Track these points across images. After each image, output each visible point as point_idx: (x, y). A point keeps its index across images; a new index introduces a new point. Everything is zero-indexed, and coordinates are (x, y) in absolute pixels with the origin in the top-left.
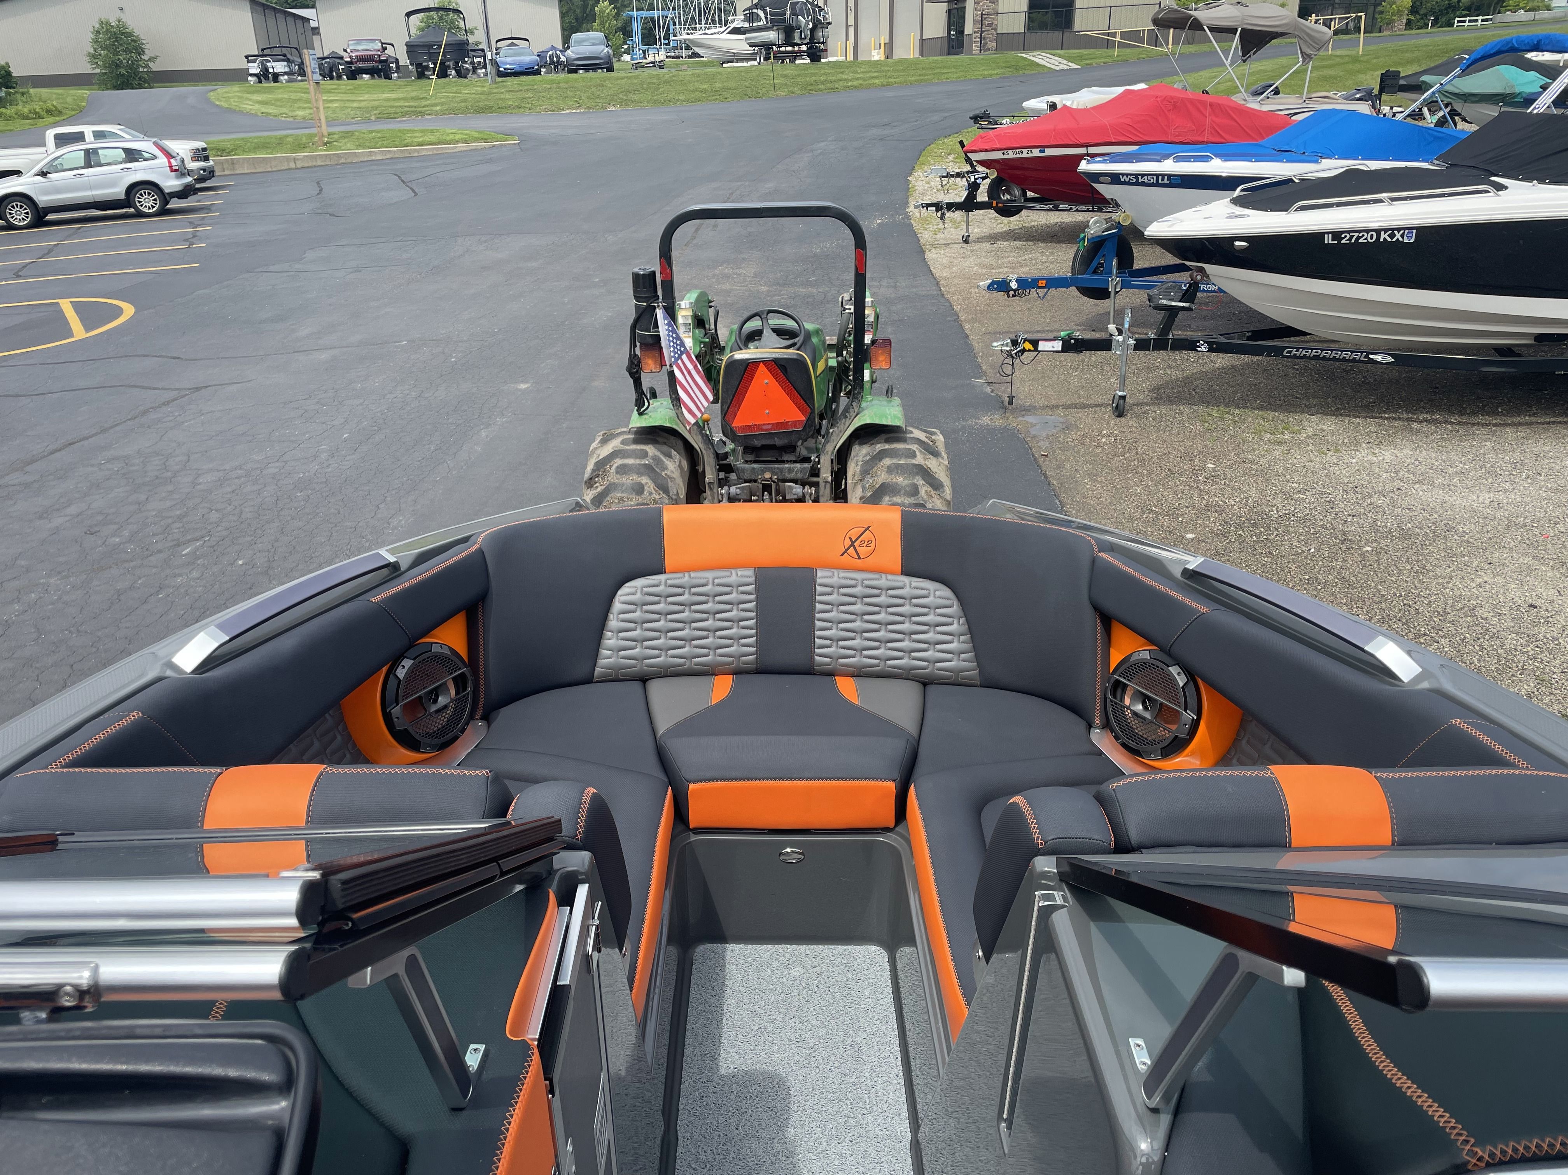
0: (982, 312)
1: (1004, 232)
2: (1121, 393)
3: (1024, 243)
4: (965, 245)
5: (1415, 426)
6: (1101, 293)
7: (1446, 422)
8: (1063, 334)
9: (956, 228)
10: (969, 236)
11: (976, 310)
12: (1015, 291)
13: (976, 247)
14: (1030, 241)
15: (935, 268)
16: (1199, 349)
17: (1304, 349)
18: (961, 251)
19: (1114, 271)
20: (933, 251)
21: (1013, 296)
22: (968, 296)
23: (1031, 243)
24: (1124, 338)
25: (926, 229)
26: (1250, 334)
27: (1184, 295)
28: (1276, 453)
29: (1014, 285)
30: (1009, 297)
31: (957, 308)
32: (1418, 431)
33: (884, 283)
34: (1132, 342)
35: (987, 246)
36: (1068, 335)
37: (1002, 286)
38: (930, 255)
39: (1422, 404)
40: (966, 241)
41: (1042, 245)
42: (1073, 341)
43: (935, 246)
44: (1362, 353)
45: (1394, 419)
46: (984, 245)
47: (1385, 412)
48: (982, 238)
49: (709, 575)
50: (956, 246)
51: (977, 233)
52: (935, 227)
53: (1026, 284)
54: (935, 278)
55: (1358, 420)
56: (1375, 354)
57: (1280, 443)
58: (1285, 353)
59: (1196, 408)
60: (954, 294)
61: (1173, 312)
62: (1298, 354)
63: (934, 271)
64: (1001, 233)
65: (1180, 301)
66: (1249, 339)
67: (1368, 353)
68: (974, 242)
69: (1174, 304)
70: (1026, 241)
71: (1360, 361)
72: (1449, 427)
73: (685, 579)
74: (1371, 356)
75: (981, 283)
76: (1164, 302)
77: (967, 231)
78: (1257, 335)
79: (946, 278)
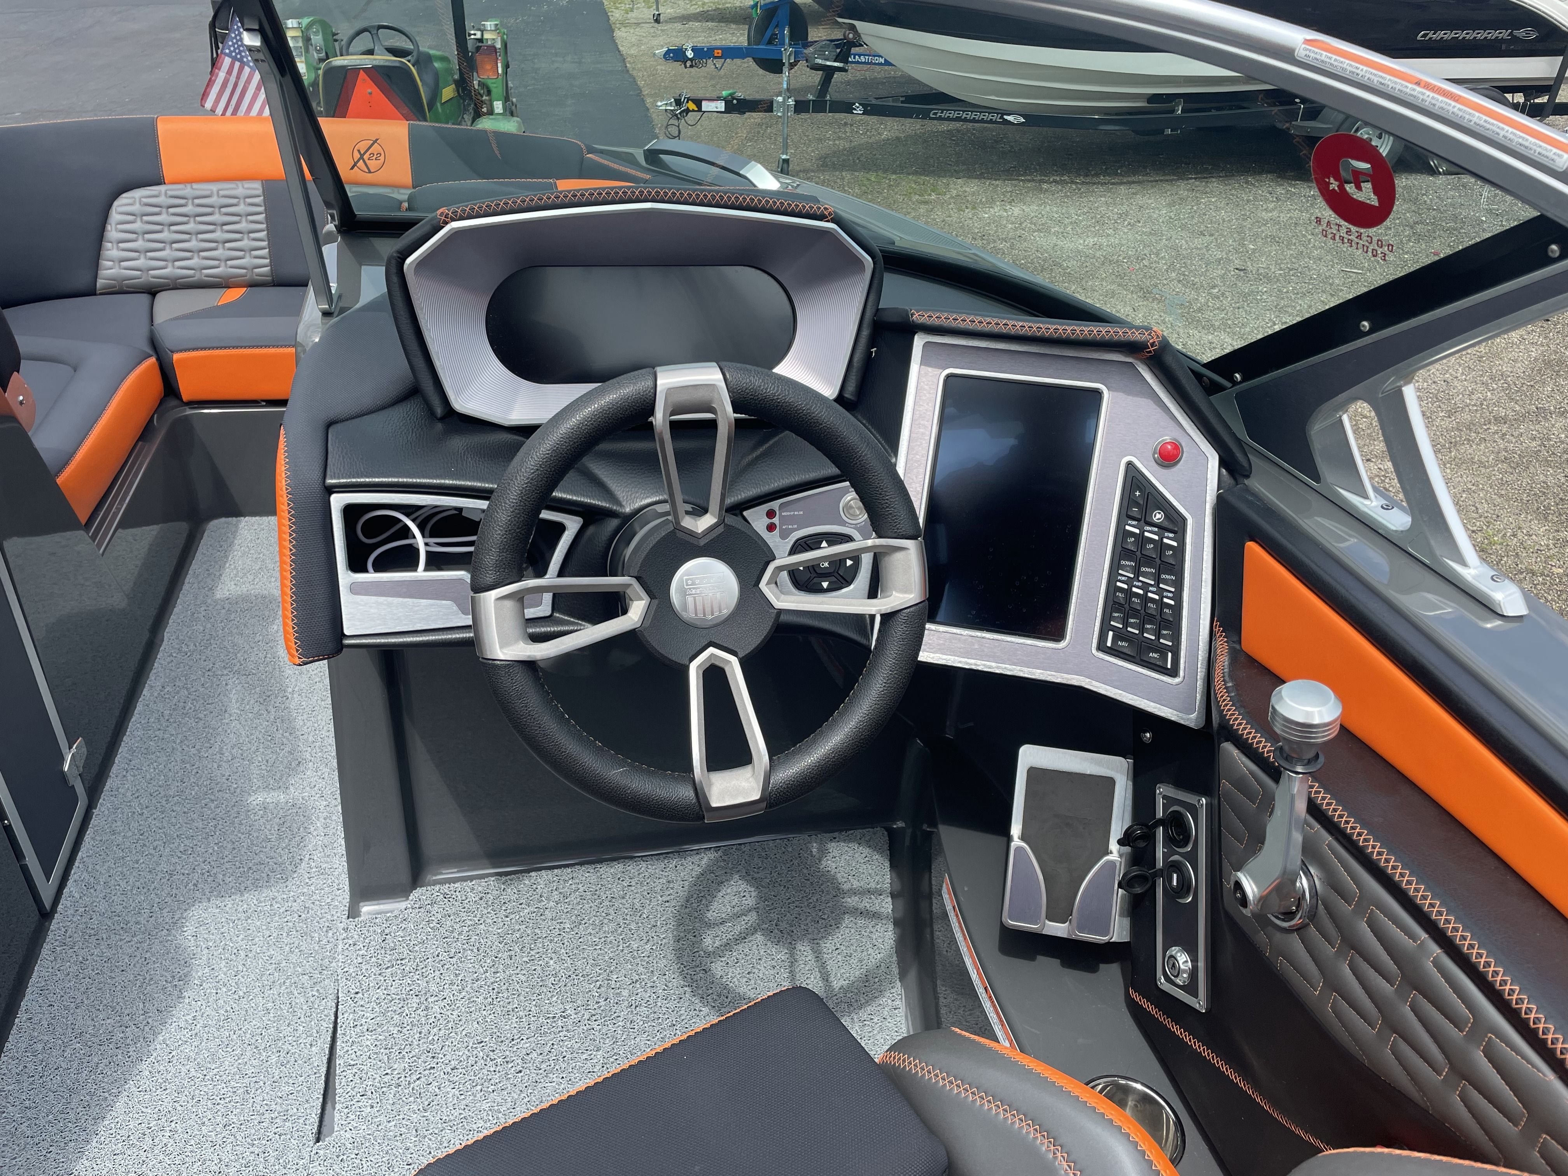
0: (666, 88)
1: (698, 13)
2: (784, 157)
3: (716, 24)
4: (656, 25)
5: (1045, 186)
6: (774, 66)
7: (1072, 182)
8: (725, 93)
9: (649, 7)
10: (659, 15)
11: (660, 86)
12: (691, 60)
13: (669, 26)
14: (722, 22)
15: (622, 46)
16: (854, 111)
17: (947, 110)
18: (652, 31)
19: (787, 41)
20: (623, 29)
21: (691, 66)
22: (654, 72)
23: (723, 24)
24: (784, 99)
25: (617, 8)
26: (903, 99)
27: (838, 56)
28: (922, 210)
29: (690, 54)
30: (686, 67)
31: (641, 83)
32: (1046, 190)
33: (569, 58)
34: (791, 102)
35: (678, 26)
36: (731, 95)
37: (676, 55)
38: (618, 34)
39: (1055, 168)
40: (657, 21)
41: (733, 26)
42: (735, 101)
43: (624, 24)
44: (998, 114)
45: (1029, 181)
46: (676, 25)
47: (1022, 175)
48: (675, 18)
49: (214, 187)
50: (647, 25)
51: (669, 13)
52: (628, 6)
53: (703, 54)
54: (622, 55)
55: (997, 182)
56: (1009, 115)
57: (926, 203)
58: (932, 116)
59: (857, 174)
60: (639, 70)
61: (829, 72)
62: (943, 115)
63: (621, 49)
64: (694, 14)
65: (835, 61)
66: (902, 102)
67: (1003, 114)
68: (666, 22)
69: (828, 63)
70: (719, 22)
71: (996, 122)
72: (1074, 187)
73: (187, 190)
74: (1005, 117)
75: (657, 52)
76: (819, 61)
77: (658, 10)
78: (910, 99)
79: (631, 56)
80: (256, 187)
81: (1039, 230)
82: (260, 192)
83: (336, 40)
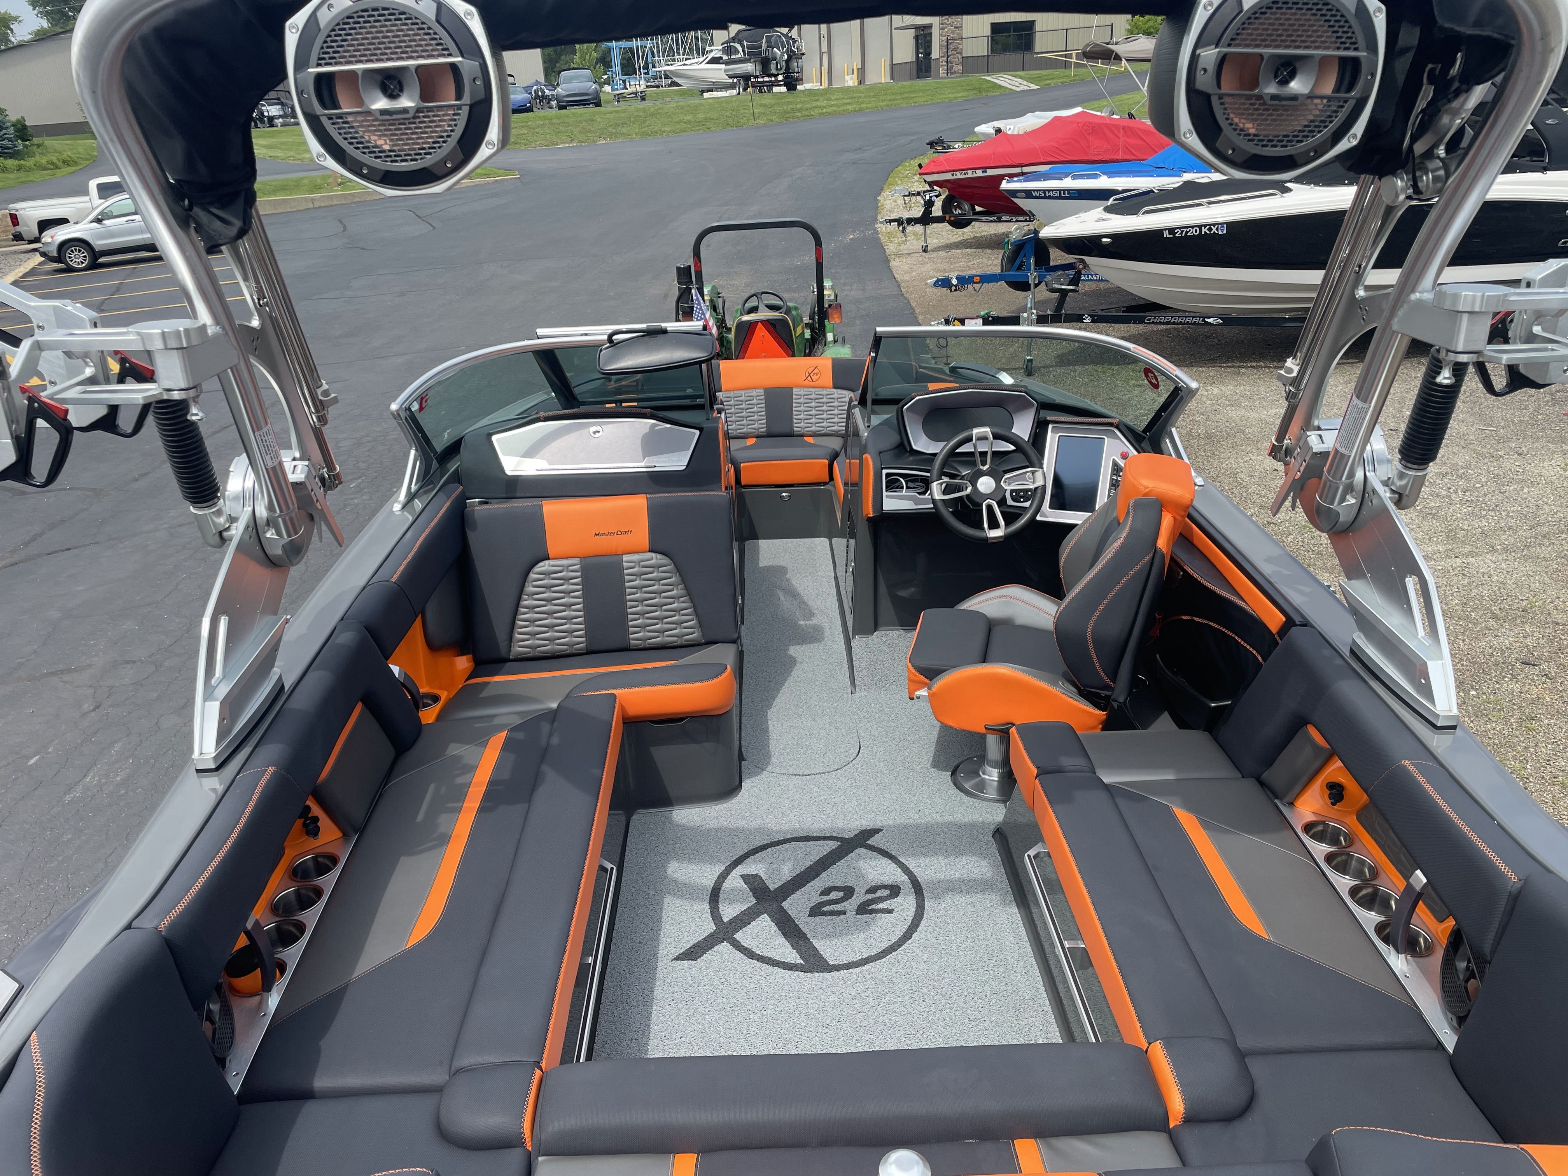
0: (933, 306)
1: (959, 242)
2: (1029, 358)
3: (974, 250)
4: (924, 254)
5: (1243, 371)
6: (1023, 286)
7: (1267, 367)
8: (982, 313)
9: (918, 239)
10: (927, 246)
11: (929, 305)
12: (955, 286)
13: (935, 254)
14: (979, 248)
15: (897, 273)
16: (1084, 321)
17: (1159, 317)
18: (921, 259)
19: (1032, 267)
20: (897, 259)
21: (955, 290)
22: (924, 294)
23: (980, 250)
24: (1028, 315)
25: (891, 242)
26: (1125, 309)
27: (1070, 282)
28: (1136, 392)
29: (955, 282)
30: (951, 291)
31: (914, 304)
32: (1243, 374)
33: (855, 286)
34: (1034, 317)
35: (942, 254)
36: (987, 314)
37: (944, 283)
38: (893, 264)
39: (1254, 356)
40: (925, 251)
41: (989, 251)
42: (990, 319)
43: (898, 255)
44: (1200, 317)
45: (1230, 367)
46: (940, 253)
47: (1225, 363)
48: (940, 247)
49: (743, 392)
50: (916, 254)
51: (934, 243)
52: (900, 239)
53: (964, 281)
54: (897, 282)
55: (1203, 369)
56: (1209, 318)
57: (1139, 386)
58: (1146, 321)
59: (1087, 367)
60: (912, 293)
61: (1064, 293)
62: (1155, 320)
63: (896, 276)
64: (955, 243)
65: (1068, 285)
66: (1124, 312)
67: (1204, 318)
68: (933, 251)
69: (1063, 287)
70: (976, 248)
71: (1199, 324)
72: (1267, 370)
73: (732, 394)
74: (1207, 320)
75: (929, 281)
76: (1056, 286)
77: (926, 242)
78: (1129, 309)
79: (906, 281)
80: (761, 391)
81: (1232, 405)
82: (763, 394)
83: (719, 297)
